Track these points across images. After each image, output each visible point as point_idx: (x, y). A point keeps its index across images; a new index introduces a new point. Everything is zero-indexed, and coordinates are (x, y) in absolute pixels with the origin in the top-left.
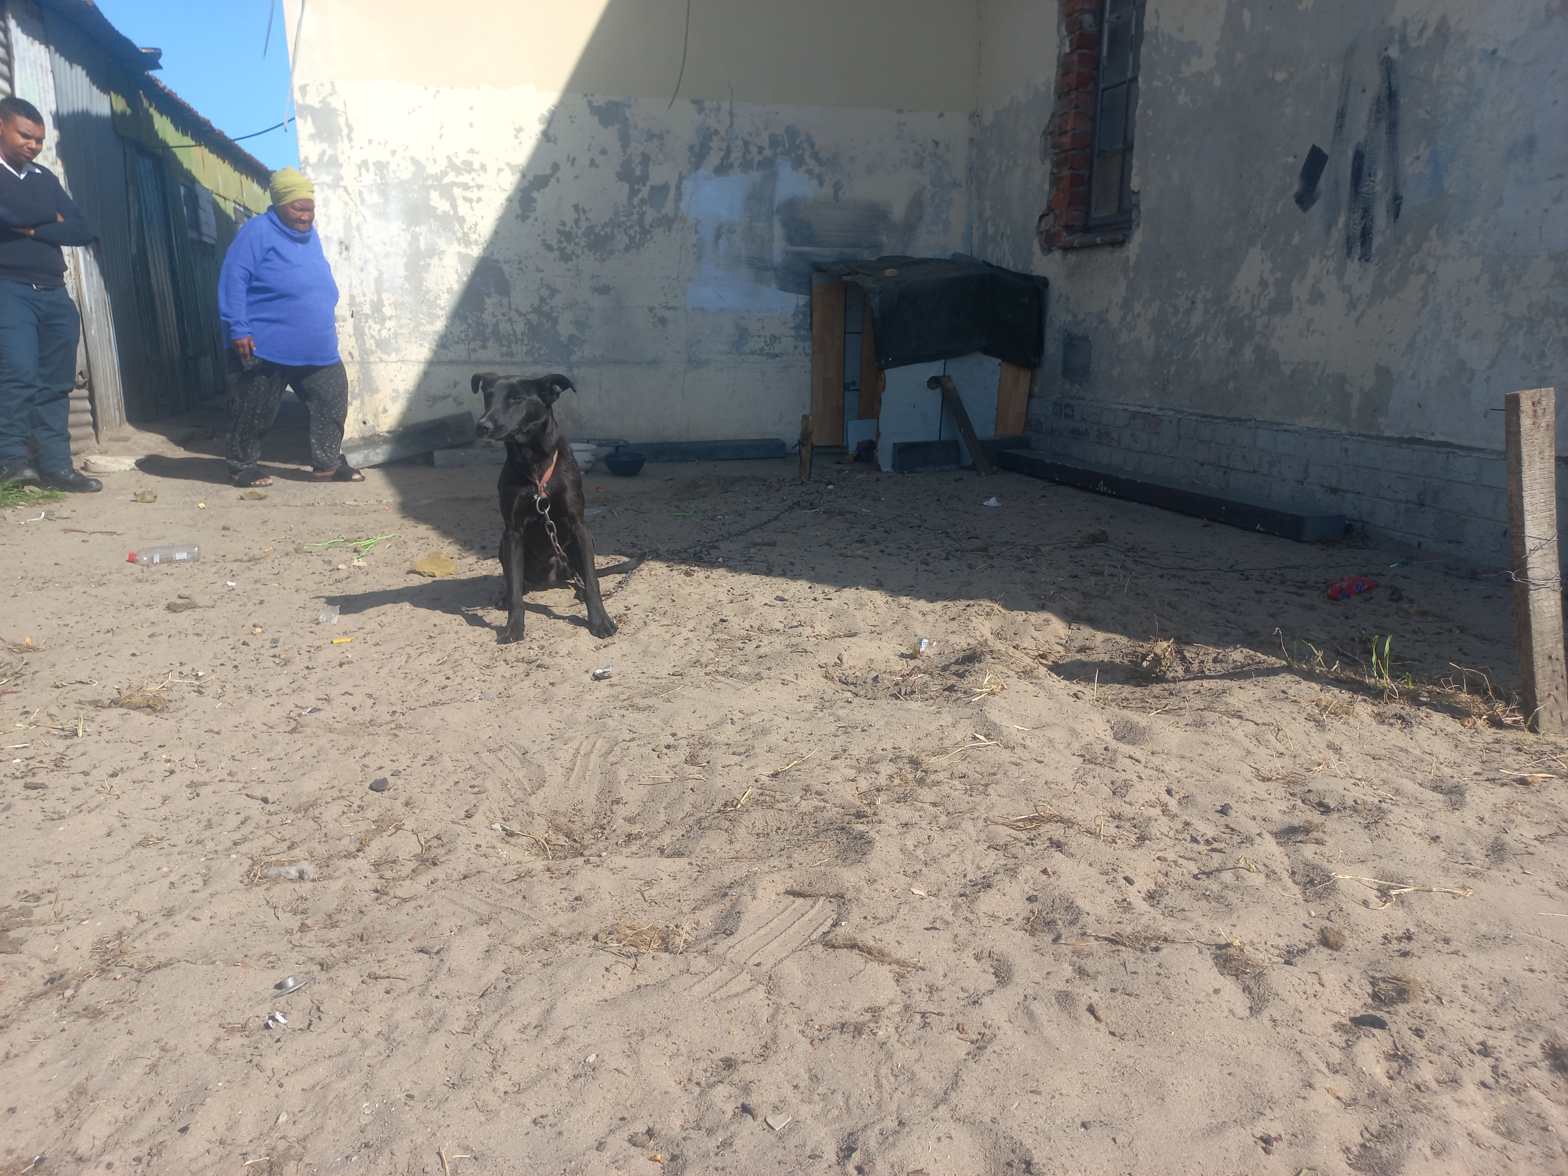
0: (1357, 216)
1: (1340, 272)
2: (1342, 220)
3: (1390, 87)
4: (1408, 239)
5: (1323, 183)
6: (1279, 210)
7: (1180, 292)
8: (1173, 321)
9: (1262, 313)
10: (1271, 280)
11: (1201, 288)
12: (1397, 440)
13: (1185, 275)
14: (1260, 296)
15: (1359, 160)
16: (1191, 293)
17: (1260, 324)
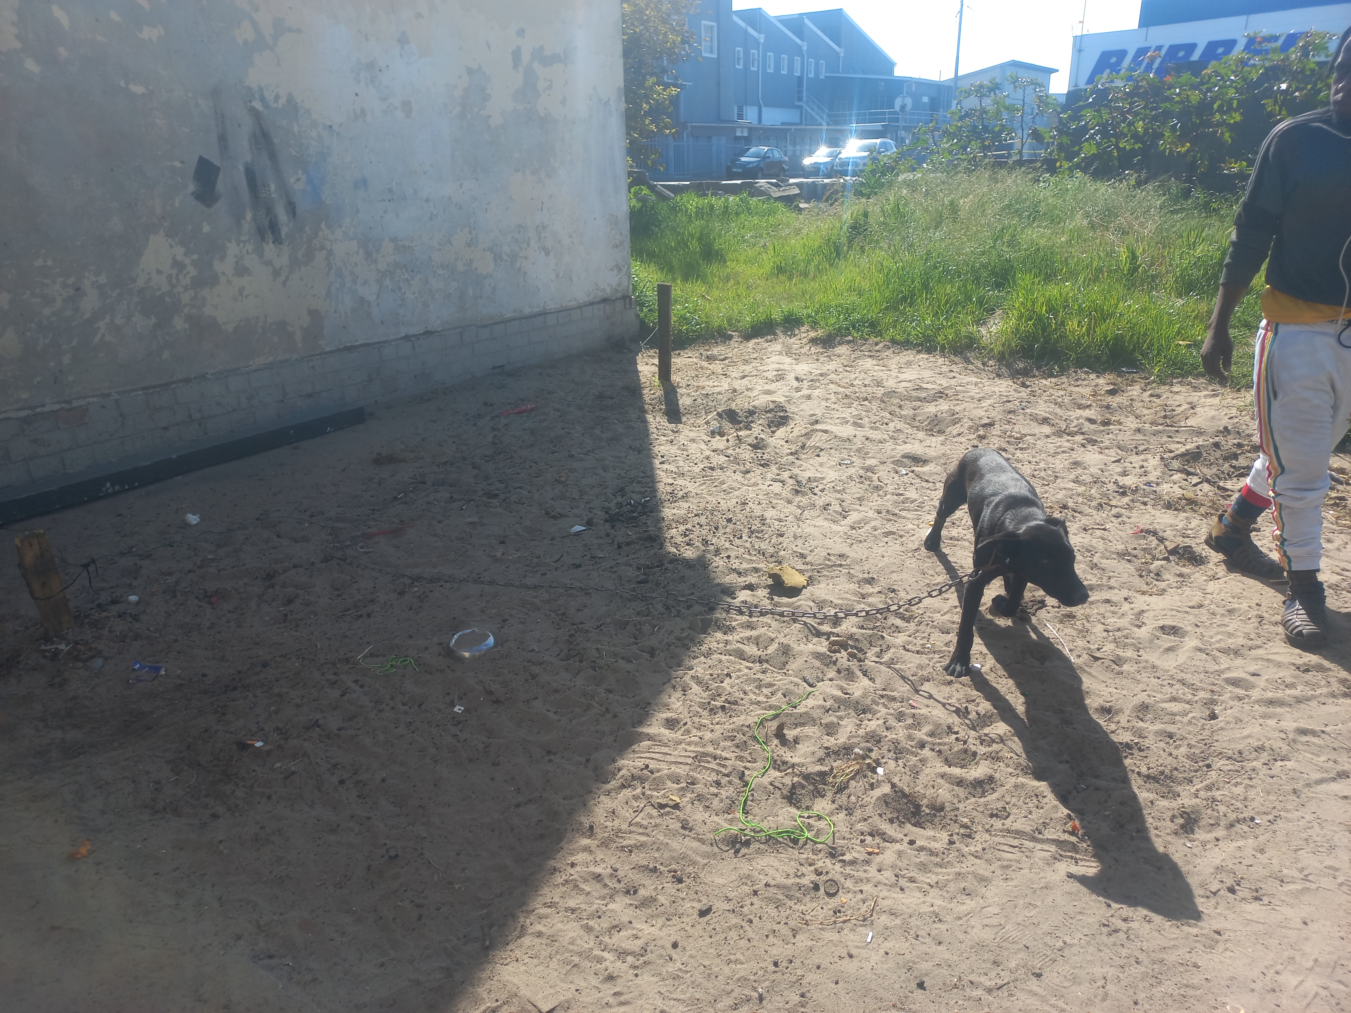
0: (262, 213)
1: (259, 251)
3: (261, 128)
4: (308, 229)
5: (220, 186)
6: (177, 204)
7: (47, 281)
8: (47, 311)
9: (186, 289)
10: (187, 261)
11: (87, 274)
12: (338, 350)
13: (50, 263)
14: (177, 275)
15: (250, 174)
16: (71, 280)
17: (186, 298)
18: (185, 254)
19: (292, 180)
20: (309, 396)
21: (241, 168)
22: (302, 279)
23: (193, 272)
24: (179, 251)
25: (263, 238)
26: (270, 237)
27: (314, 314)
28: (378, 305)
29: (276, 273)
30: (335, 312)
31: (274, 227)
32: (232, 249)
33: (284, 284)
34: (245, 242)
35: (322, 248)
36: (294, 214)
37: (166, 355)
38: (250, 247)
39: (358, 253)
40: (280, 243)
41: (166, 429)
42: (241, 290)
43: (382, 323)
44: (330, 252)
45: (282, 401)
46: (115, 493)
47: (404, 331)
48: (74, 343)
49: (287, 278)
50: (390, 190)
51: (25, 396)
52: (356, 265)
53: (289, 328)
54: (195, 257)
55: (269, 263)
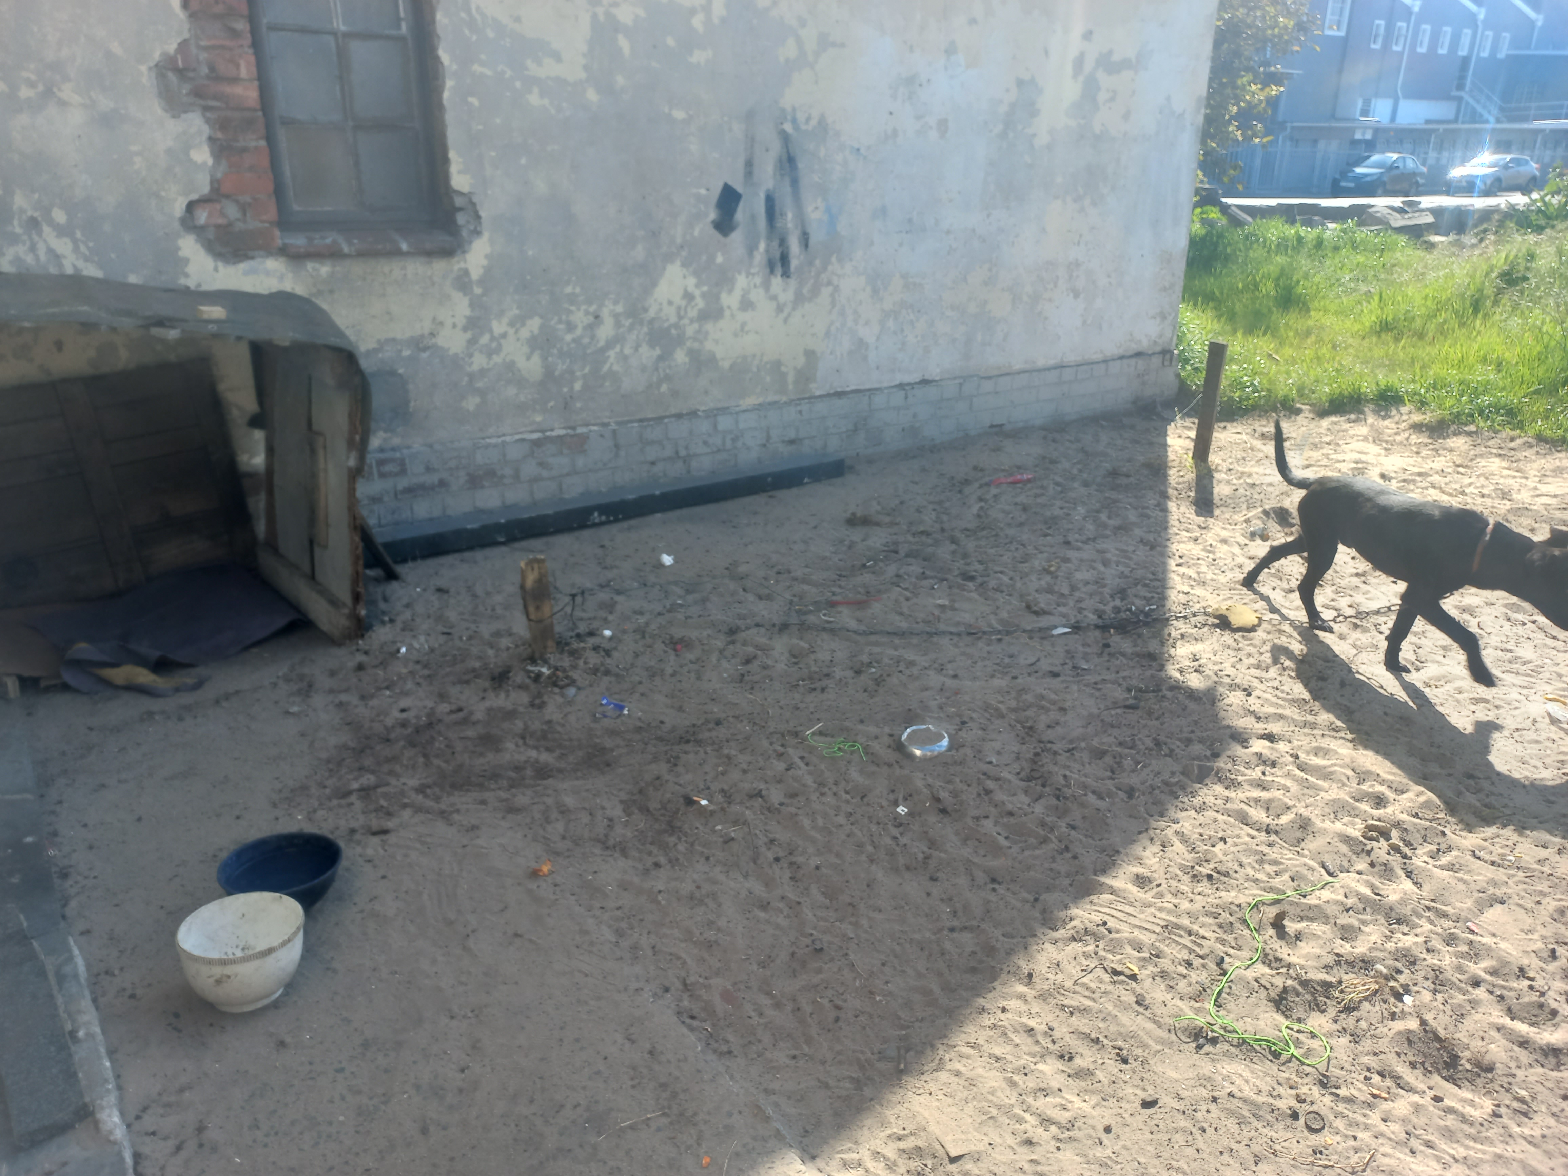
0: (775, 244)
1: (766, 285)
2: (762, 246)
3: (788, 153)
4: (817, 262)
5: (740, 215)
6: (696, 233)
7: (573, 308)
8: (569, 338)
9: (692, 321)
10: (697, 293)
11: (607, 302)
12: (828, 395)
13: (578, 290)
14: (686, 307)
15: (770, 202)
16: (593, 308)
17: (690, 330)
18: (697, 286)
19: (810, 209)
20: (792, 442)
21: (762, 196)
22: (803, 316)
23: (700, 303)
24: (691, 282)
25: (772, 271)
26: (779, 270)
27: (810, 354)
28: (877, 348)
29: (780, 309)
30: (831, 353)
31: (784, 259)
32: (741, 281)
33: (786, 321)
34: (753, 274)
35: (829, 283)
36: (807, 246)
37: (664, 388)
38: (758, 280)
39: (864, 290)
40: (788, 277)
41: (653, 463)
42: (743, 325)
43: (878, 368)
44: (837, 288)
45: (764, 445)
46: (602, 524)
47: (900, 378)
48: (587, 370)
49: (789, 315)
50: (910, 221)
51: (539, 418)
52: (861, 303)
53: (783, 369)
54: (705, 288)
55: (774, 298)
